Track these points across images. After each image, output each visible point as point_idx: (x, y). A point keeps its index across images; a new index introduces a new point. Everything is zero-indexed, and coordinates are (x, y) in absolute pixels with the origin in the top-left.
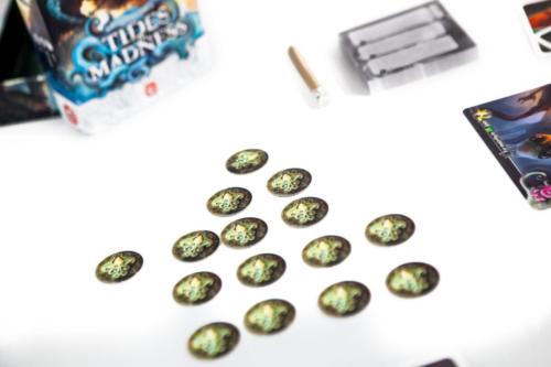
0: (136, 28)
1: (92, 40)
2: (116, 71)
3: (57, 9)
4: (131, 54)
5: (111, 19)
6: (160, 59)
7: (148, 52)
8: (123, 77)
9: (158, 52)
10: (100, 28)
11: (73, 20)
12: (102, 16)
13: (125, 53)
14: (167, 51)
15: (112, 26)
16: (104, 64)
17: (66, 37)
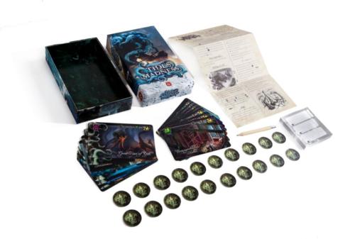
0: (158, 67)
1: (142, 68)
2: (153, 77)
3: (128, 60)
4: (158, 73)
5: (148, 64)
7: (165, 74)
8: (156, 79)
9: (169, 73)
10: (144, 65)
11: (134, 63)
12: (145, 63)
13: (155, 73)
14: (173, 74)
16: (147, 75)
17: (132, 66)
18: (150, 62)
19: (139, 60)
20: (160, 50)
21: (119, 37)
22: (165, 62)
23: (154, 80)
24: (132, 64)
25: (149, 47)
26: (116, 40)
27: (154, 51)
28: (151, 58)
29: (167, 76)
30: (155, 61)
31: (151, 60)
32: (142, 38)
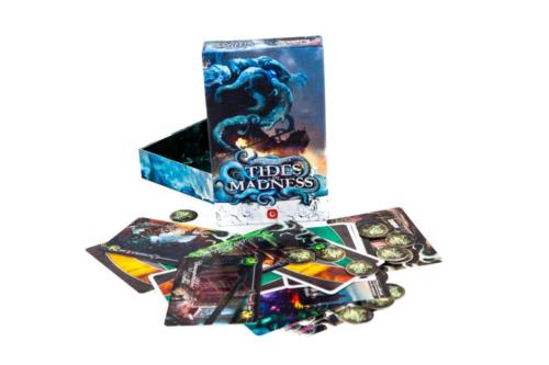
0: (273, 169)
1: (238, 165)
2: (249, 191)
3: (219, 137)
4: (264, 185)
5: (256, 156)
6: (286, 198)
7: (278, 189)
8: (253, 197)
9: (285, 191)
10: (246, 159)
11: (228, 147)
12: (250, 152)
13: (259, 182)
14: (292, 194)
15: (256, 161)
16: (241, 183)
17: (220, 155)
18: (260, 154)
19: (241, 143)
20: (298, 128)
21: (226, 69)
22: (292, 163)
23: (248, 200)
24: (222, 149)
25: (279, 114)
26: (216, 75)
27: (286, 126)
28: (267, 144)
29: (279, 196)
30: (272, 154)
31: (265, 149)
32: (275, 81)
